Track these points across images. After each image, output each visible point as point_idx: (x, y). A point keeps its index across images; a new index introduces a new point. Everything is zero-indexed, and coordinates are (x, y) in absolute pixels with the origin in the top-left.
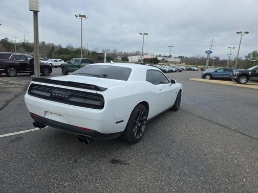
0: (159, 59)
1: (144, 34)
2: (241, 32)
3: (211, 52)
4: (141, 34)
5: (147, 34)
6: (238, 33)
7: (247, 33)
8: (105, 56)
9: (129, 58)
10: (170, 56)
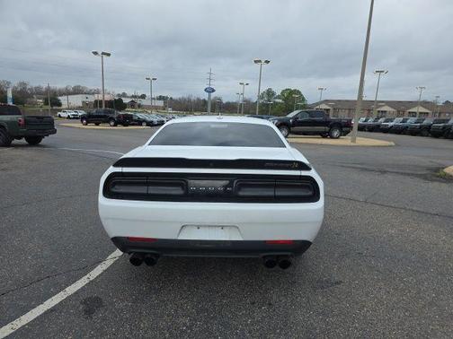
0: (126, 101)
1: (103, 53)
2: (260, 61)
3: (213, 91)
4: (95, 53)
5: (109, 55)
6: (256, 62)
7: (267, 62)
8: (10, 95)
9: (63, 99)
10: (143, 97)
